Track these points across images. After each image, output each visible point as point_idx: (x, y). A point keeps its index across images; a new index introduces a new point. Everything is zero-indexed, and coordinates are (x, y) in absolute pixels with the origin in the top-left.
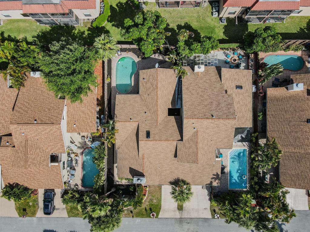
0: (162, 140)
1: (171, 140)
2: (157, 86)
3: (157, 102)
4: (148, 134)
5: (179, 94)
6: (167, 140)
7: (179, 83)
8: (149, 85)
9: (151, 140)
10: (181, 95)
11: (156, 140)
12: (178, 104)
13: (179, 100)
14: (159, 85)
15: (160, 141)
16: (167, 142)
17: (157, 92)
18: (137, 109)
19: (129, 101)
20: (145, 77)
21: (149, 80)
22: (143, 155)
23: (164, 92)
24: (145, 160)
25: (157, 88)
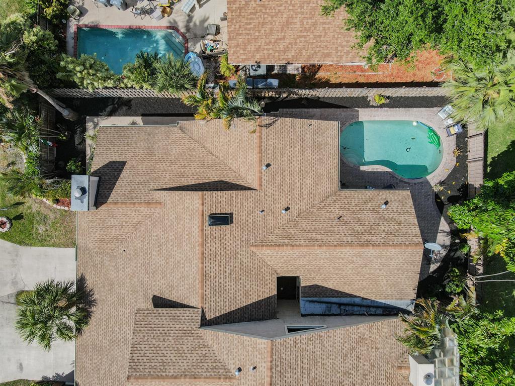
0: (202, 263)
1: (202, 289)
2: (367, 245)
3: (320, 246)
4: (221, 219)
5: (342, 307)
6: (204, 276)
7: (374, 307)
8: (369, 219)
9: (202, 230)
10: (338, 312)
11: (202, 245)
12: (312, 305)
13: (324, 306)
14: (371, 252)
15: (200, 256)
16: (198, 277)
17: (351, 245)
18: (298, 185)
19: (321, 161)
20: (393, 206)
21: (383, 218)
22: (160, 203)
23: (350, 266)
24: (144, 210)
25: (362, 245)
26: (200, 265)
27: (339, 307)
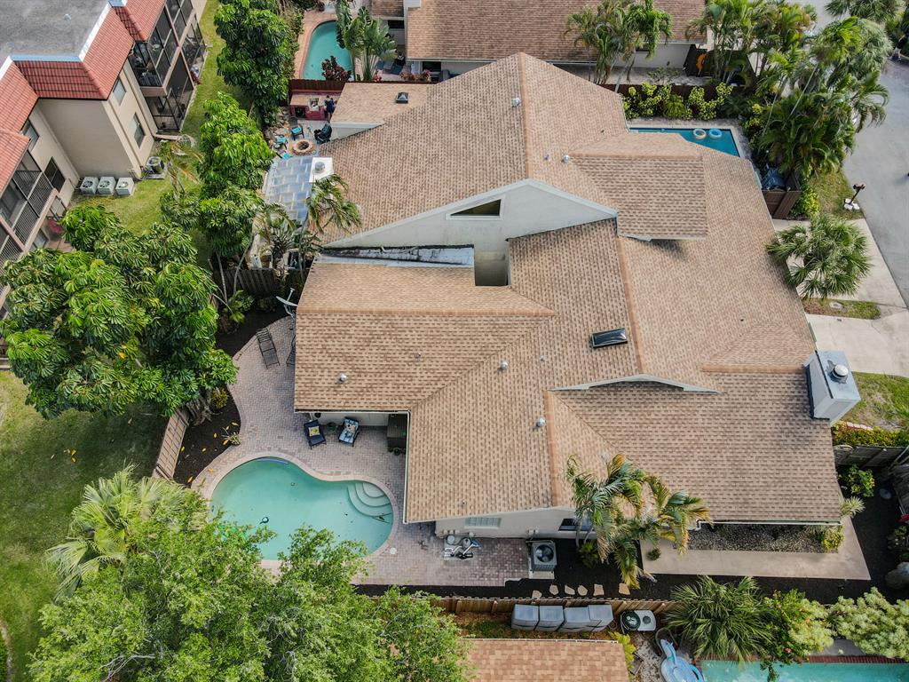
0: (626, 284)
1: (621, 257)
2: (380, 313)
3: (451, 314)
4: (602, 341)
5: (415, 257)
6: (620, 270)
7: (371, 258)
8: (370, 359)
9: (633, 323)
10: (421, 252)
11: (630, 306)
12: (456, 260)
13: (441, 259)
14: (375, 306)
15: (631, 293)
16: (628, 270)
17: (405, 315)
18: (481, 408)
19: (440, 450)
20: (326, 380)
21: (348, 358)
22: (703, 370)
23: (404, 294)
24: (726, 362)
25: (388, 313)
26: (628, 282)
27: (419, 257)
